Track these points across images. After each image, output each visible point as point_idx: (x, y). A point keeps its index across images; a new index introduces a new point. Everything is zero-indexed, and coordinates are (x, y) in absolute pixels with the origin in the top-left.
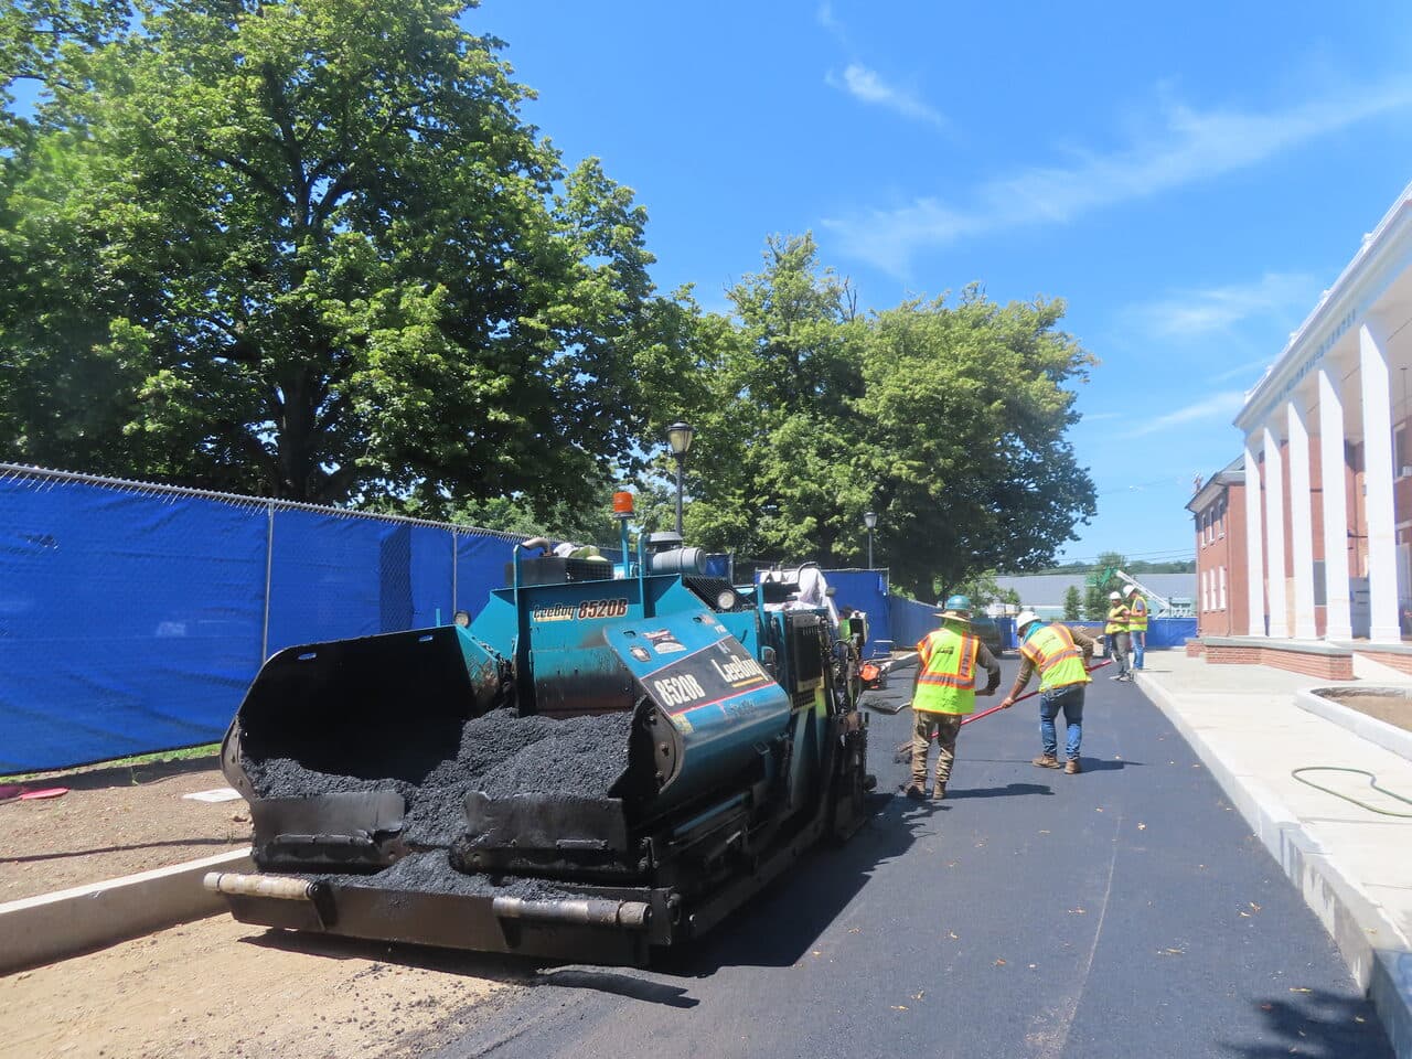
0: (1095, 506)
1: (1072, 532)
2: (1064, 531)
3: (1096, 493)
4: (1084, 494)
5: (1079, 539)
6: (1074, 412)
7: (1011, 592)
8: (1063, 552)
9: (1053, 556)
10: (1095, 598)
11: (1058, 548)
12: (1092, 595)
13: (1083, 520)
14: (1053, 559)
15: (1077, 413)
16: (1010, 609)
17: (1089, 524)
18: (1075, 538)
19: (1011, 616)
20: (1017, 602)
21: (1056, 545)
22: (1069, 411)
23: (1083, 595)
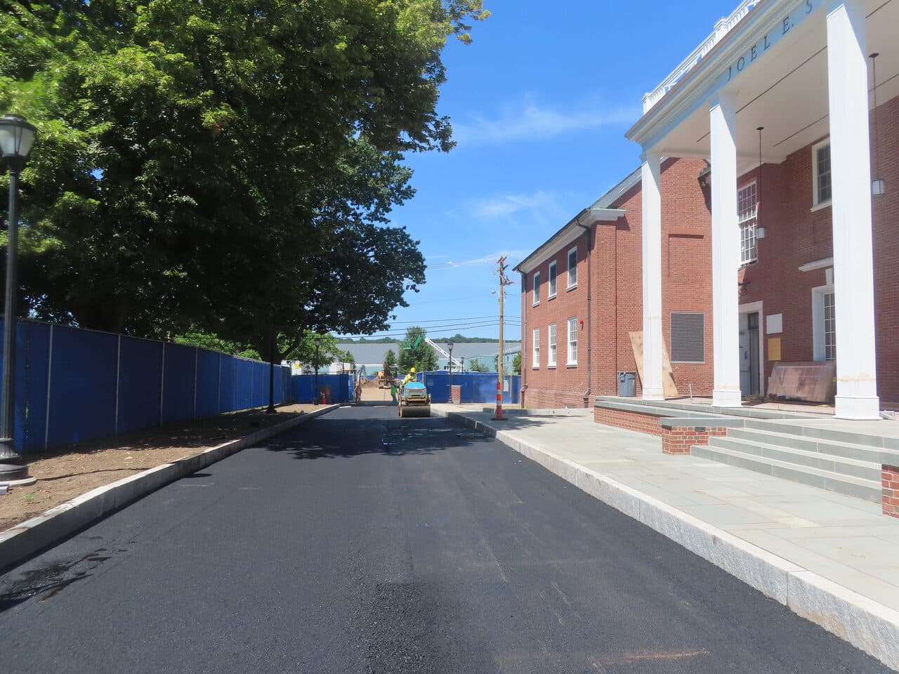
0: (424, 276)
1: (402, 299)
2: (395, 297)
3: (425, 263)
4: (413, 265)
5: (408, 305)
6: (409, 187)
7: (348, 354)
8: (394, 318)
9: (386, 319)
10: (405, 358)
11: (390, 313)
12: (403, 356)
13: (413, 287)
14: (385, 323)
15: (412, 189)
16: (348, 367)
17: (417, 291)
18: (404, 304)
19: (347, 371)
20: (352, 361)
21: (389, 310)
22: (405, 187)
23: (397, 356)
